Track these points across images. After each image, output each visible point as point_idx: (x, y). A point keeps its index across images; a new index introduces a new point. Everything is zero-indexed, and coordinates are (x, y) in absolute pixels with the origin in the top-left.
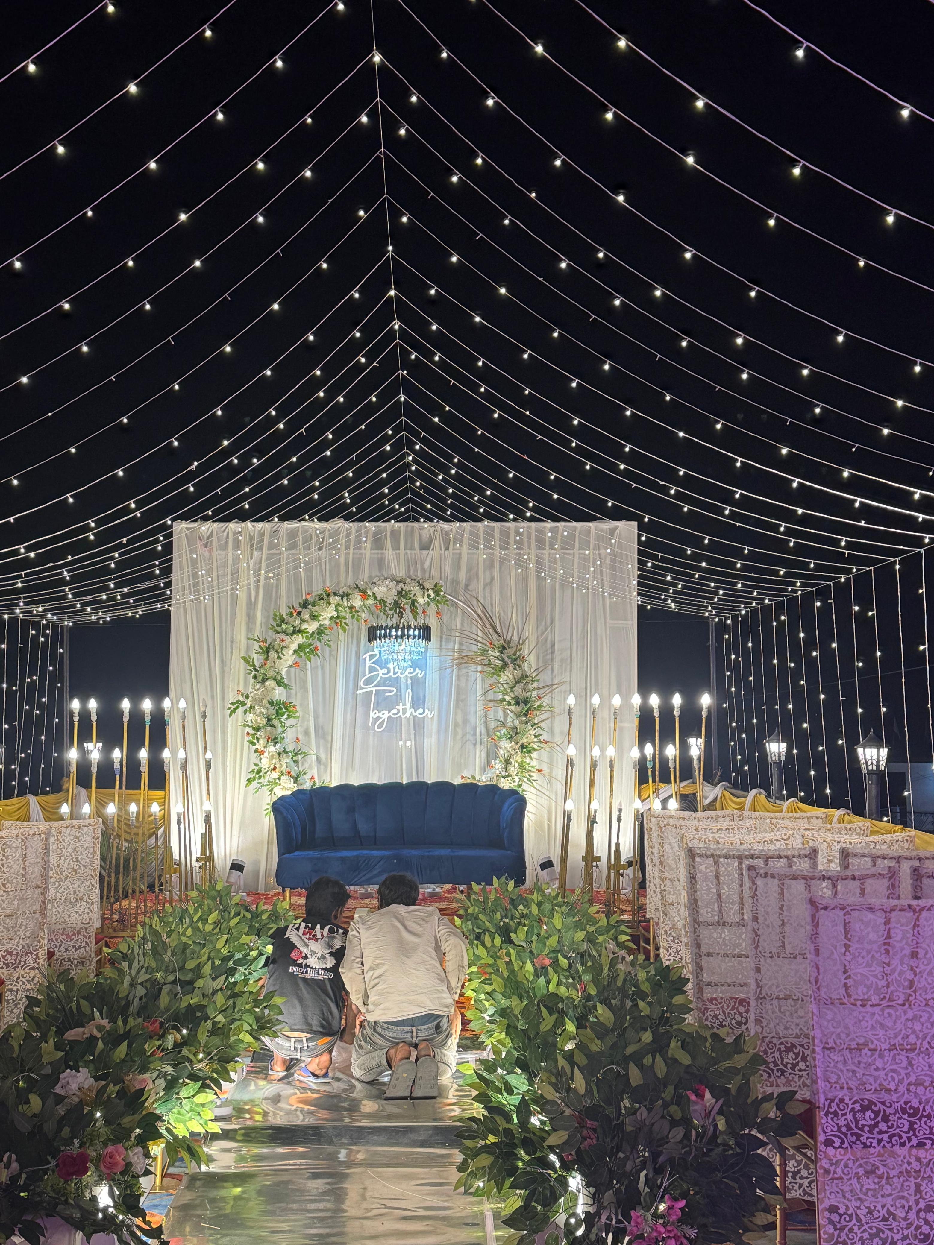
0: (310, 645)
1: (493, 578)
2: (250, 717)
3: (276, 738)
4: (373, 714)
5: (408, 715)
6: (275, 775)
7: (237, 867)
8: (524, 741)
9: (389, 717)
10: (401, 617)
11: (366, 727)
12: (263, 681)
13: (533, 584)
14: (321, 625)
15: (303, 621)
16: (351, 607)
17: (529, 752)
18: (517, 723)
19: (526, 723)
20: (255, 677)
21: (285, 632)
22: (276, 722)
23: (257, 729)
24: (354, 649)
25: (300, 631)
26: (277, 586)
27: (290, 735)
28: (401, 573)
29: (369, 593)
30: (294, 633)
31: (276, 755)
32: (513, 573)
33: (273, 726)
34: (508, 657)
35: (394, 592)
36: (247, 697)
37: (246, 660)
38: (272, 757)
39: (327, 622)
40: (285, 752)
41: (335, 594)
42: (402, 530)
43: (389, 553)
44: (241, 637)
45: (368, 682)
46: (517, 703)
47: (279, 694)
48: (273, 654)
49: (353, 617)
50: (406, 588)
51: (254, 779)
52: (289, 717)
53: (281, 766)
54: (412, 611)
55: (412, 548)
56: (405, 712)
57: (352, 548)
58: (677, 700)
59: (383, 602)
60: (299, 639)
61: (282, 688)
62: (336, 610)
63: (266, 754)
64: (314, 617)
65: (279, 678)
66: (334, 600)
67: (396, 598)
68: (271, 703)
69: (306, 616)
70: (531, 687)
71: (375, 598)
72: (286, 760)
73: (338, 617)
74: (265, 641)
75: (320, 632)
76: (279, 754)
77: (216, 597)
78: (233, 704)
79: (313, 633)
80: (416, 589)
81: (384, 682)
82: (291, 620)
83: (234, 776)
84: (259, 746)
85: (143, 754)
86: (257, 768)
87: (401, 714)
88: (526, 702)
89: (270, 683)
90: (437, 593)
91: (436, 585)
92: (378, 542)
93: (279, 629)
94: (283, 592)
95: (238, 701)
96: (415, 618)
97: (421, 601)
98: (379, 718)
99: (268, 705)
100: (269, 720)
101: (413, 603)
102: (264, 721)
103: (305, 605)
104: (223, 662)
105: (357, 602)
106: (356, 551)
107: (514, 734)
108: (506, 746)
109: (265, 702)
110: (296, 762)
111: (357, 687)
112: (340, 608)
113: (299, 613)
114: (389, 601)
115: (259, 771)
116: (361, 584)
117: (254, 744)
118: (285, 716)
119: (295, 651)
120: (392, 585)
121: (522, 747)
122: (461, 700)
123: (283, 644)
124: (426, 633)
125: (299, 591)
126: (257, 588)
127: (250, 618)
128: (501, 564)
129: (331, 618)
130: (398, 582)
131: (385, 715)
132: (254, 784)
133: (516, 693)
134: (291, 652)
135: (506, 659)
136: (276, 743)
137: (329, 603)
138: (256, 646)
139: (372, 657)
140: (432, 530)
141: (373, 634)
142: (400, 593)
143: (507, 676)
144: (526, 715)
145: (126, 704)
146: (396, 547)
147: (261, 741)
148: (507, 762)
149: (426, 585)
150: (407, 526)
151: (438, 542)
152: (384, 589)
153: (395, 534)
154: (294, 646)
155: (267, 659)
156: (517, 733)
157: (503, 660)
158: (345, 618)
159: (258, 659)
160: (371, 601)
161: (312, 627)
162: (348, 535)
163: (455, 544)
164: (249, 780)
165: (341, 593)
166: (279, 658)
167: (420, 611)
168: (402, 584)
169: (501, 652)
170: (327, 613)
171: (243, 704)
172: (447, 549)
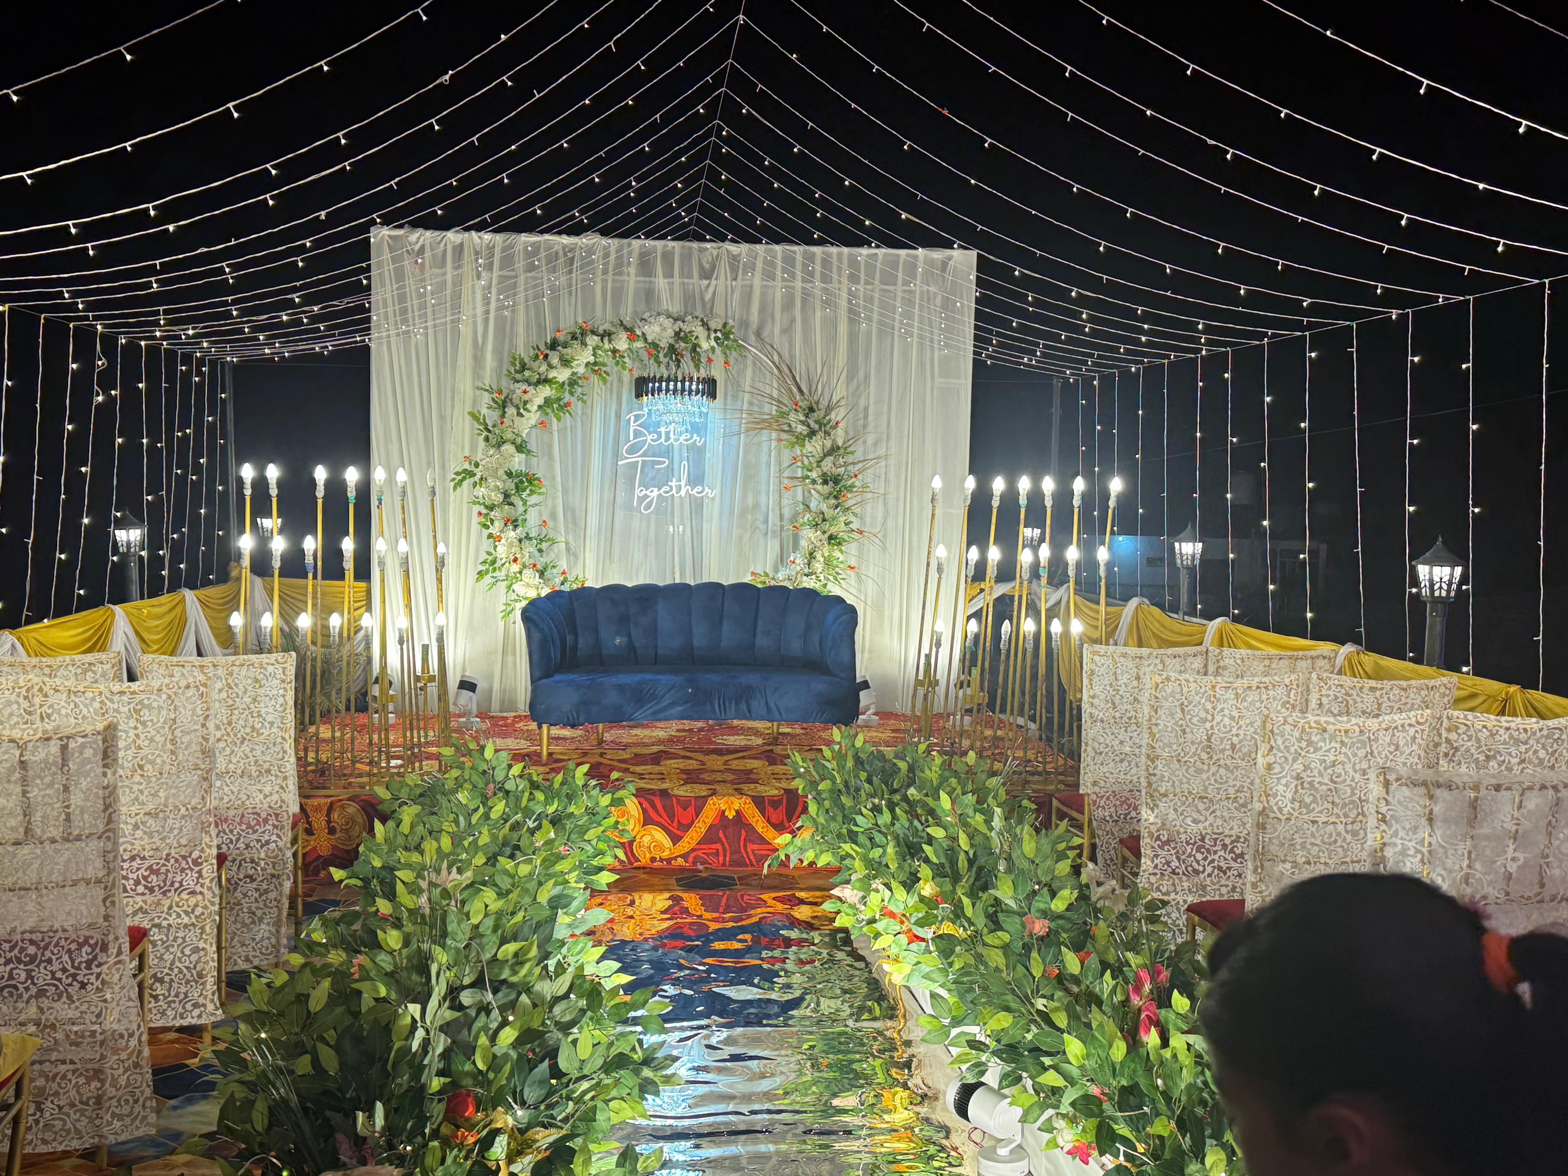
0: (559, 399)
1: (793, 321)
2: (481, 491)
3: (516, 520)
4: (638, 492)
5: (683, 493)
6: (515, 568)
7: (467, 685)
8: (833, 530)
9: (659, 495)
10: (678, 366)
11: (629, 507)
12: (499, 445)
13: (843, 328)
14: (574, 374)
15: (551, 367)
16: (614, 351)
17: (839, 544)
18: (824, 507)
19: (837, 507)
20: (487, 439)
21: (527, 381)
22: (515, 499)
23: (491, 508)
24: (614, 407)
25: (546, 381)
26: (513, 319)
27: (533, 518)
28: (676, 308)
29: (639, 333)
30: (539, 382)
31: (516, 543)
32: (818, 314)
33: (511, 504)
34: (816, 422)
35: (670, 332)
36: (477, 465)
37: (474, 416)
38: (511, 545)
39: (581, 370)
40: (528, 538)
41: (593, 332)
42: (677, 252)
43: (661, 282)
44: (465, 384)
45: (632, 450)
46: (825, 482)
47: (518, 462)
48: (511, 411)
49: (617, 363)
50: (686, 328)
51: (487, 572)
52: (532, 492)
53: (523, 556)
54: (693, 359)
55: (690, 276)
56: (679, 488)
57: (611, 274)
58: (1079, 485)
59: (655, 345)
60: (546, 391)
61: (523, 456)
62: (594, 355)
63: (503, 541)
64: (566, 362)
65: (519, 440)
66: (592, 340)
67: (672, 341)
68: (509, 474)
69: (555, 360)
70: (841, 461)
71: (646, 339)
72: (530, 548)
73: (595, 364)
74: (500, 392)
75: (573, 382)
76: (520, 541)
77: (430, 331)
78: (457, 474)
79: (564, 383)
80: (700, 331)
81: (652, 452)
82: (535, 365)
83: (459, 566)
84: (495, 530)
85: (348, 545)
86: (490, 558)
87: (674, 491)
88: (836, 480)
89: (508, 448)
90: (726, 336)
91: (725, 325)
92: (645, 265)
93: (518, 376)
94: (521, 329)
95: (465, 471)
96: (697, 367)
97: (705, 345)
98: (646, 496)
99: (505, 477)
100: (507, 496)
101: (695, 348)
102: (501, 497)
103: (554, 345)
104: (442, 418)
105: (622, 343)
106: (617, 277)
107: (820, 521)
108: (809, 536)
109: (501, 472)
110: (540, 551)
111: (617, 455)
112: (600, 352)
113: (546, 356)
114: (663, 344)
115: (494, 562)
116: (627, 320)
117: (487, 527)
118: (528, 492)
119: (540, 407)
120: (668, 323)
121: (831, 538)
122: (750, 476)
123: (526, 397)
124: (710, 388)
125: (541, 328)
126: (486, 320)
127: (478, 360)
128: (804, 301)
129: (587, 364)
130: (676, 320)
131: (654, 493)
132: (488, 579)
133: (825, 469)
134: (535, 408)
135: (812, 424)
136: (516, 527)
137: (586, 345)
138: (486, 398)
139: (637, 417)
140: (715, 253)
141: (642, 387)
142: (677, 334)
143: (815, 447)
144: (836, 497)
145: (321, 474)
146: (669, 274)
147: (496, 523)
148: (812, 556)
149: (713, 325)
150: (683, 247)
151: (723, 268)
152: (657, 329)
153: (668, 257)
154: (539, 401)
155: (503, 415)
156: (824, 520)
157: (809, 426)
158: (604, 365)
159: (491, 416)
160: (639, 344)
161: (562, 375)
162: (606, 255)
163: (745, 273)
164: (480, 574)
165: (601, 331)
166: (520, 415)
167: (704, 360)
168: (680, 323)
169: (807, 416)
170: (583, 357)
171: (472, 474)
172: (735, 279)
